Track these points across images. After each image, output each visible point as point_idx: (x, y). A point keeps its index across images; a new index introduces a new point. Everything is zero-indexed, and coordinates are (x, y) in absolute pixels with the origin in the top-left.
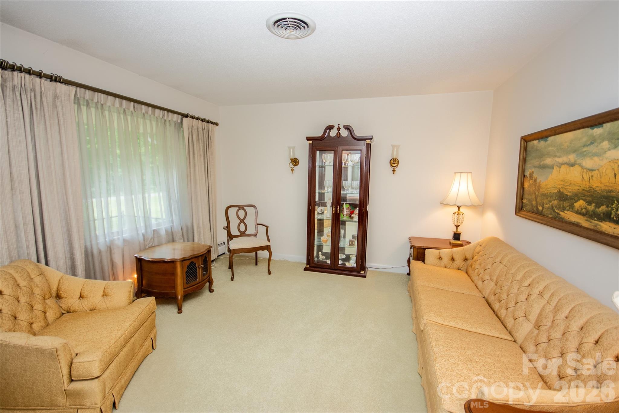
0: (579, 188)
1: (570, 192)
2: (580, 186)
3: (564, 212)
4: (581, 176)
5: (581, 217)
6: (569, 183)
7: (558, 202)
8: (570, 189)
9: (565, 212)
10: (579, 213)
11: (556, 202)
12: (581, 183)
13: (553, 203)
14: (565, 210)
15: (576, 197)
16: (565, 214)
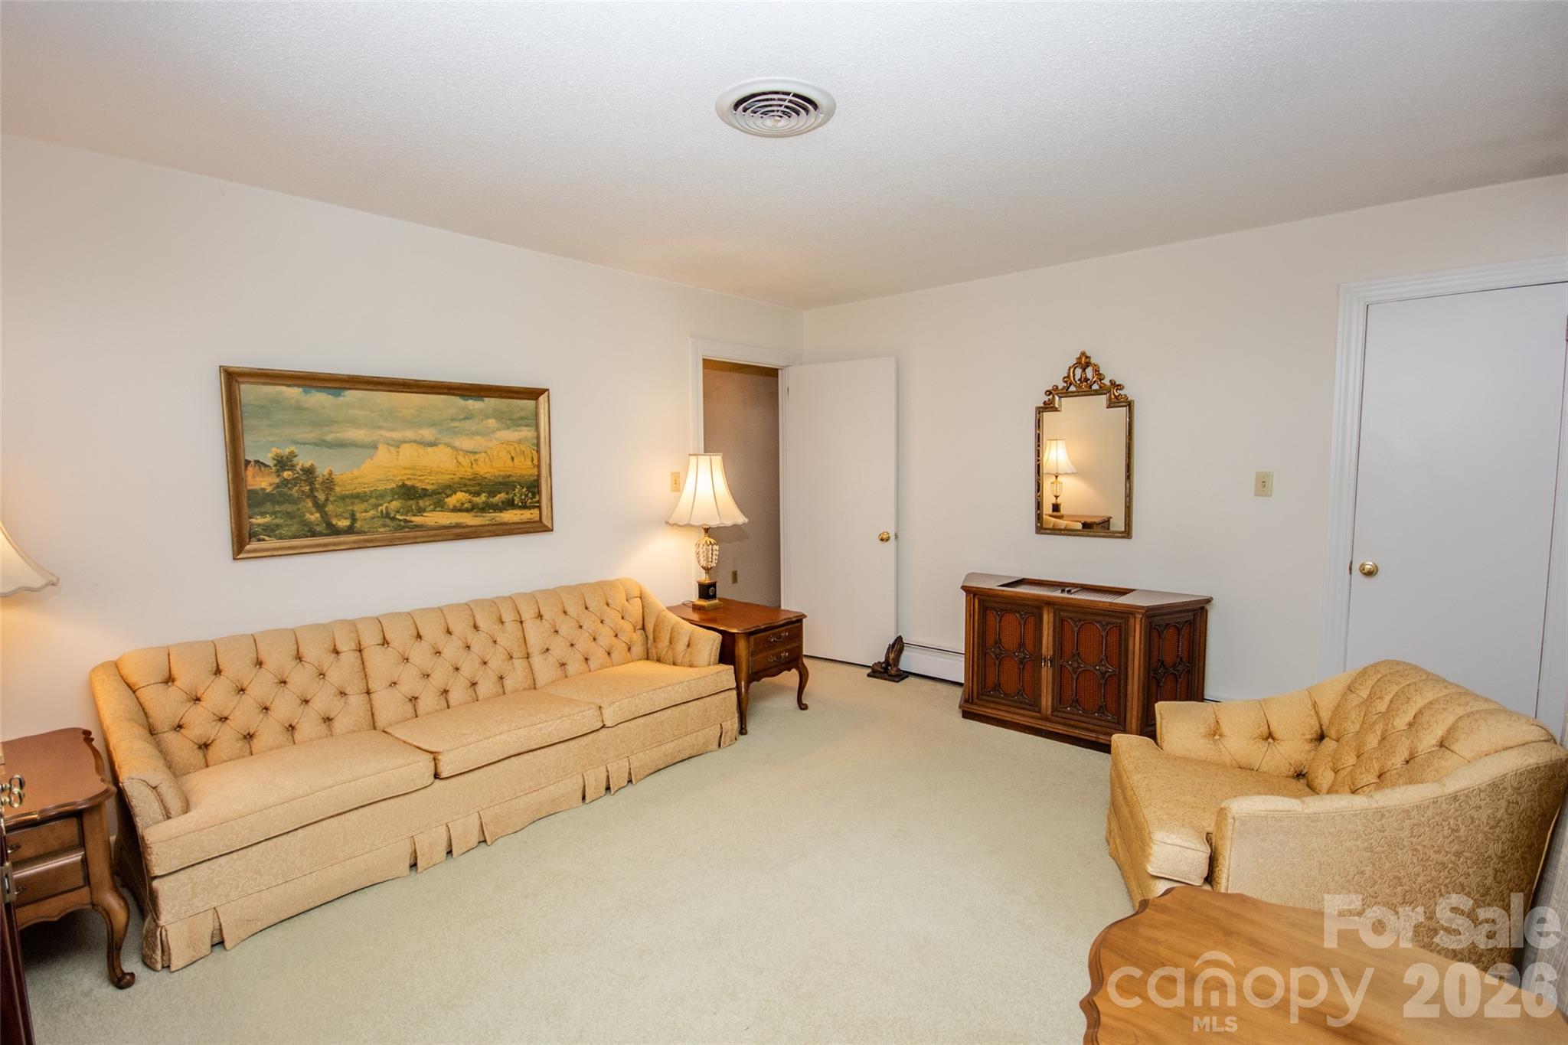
0: (453, 476)
1: (432, 484)
2: (455, 474)
3: (422, 515)
4: (455, 461)
5: (465, 514)
6: (429, 471)
7: (401, 503)
8: (432, 479)
9: (425, 514)
10: (455, 510)
11: (395, 504)
12: (456, 469)
13: (387, 507)
14: (424, 512)
15: (450, 489)
16: (426, 518)
